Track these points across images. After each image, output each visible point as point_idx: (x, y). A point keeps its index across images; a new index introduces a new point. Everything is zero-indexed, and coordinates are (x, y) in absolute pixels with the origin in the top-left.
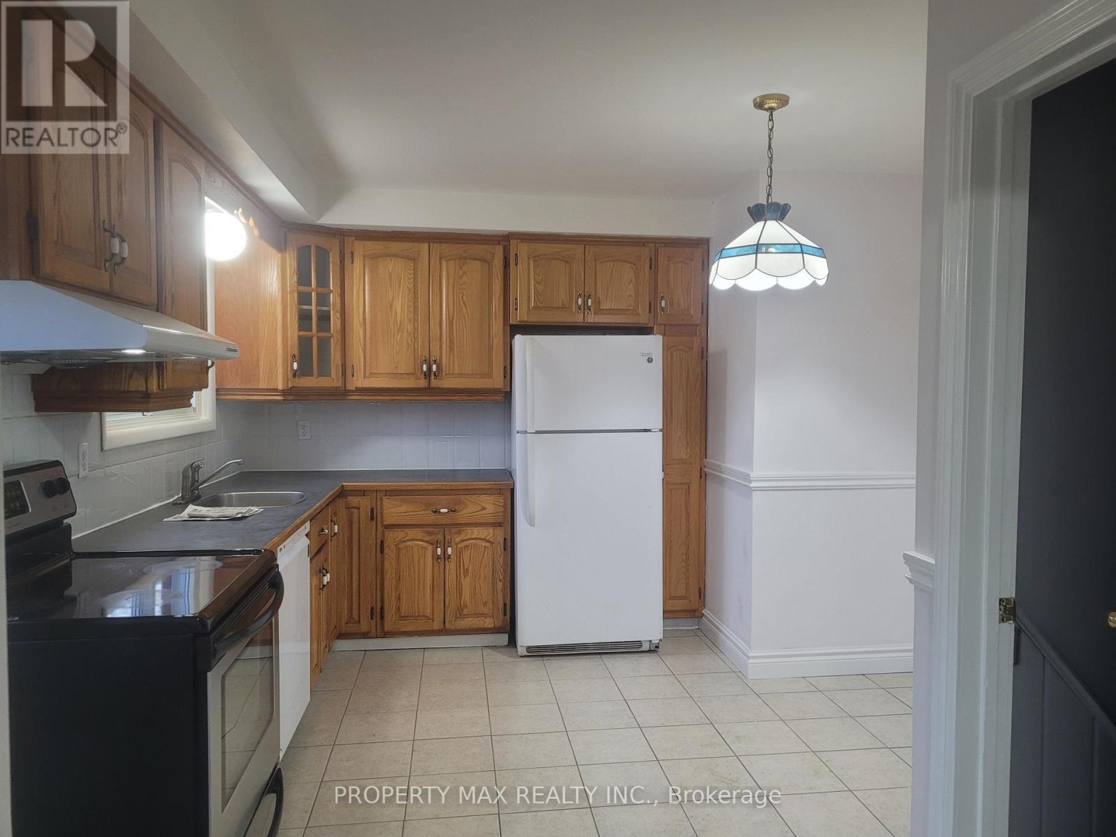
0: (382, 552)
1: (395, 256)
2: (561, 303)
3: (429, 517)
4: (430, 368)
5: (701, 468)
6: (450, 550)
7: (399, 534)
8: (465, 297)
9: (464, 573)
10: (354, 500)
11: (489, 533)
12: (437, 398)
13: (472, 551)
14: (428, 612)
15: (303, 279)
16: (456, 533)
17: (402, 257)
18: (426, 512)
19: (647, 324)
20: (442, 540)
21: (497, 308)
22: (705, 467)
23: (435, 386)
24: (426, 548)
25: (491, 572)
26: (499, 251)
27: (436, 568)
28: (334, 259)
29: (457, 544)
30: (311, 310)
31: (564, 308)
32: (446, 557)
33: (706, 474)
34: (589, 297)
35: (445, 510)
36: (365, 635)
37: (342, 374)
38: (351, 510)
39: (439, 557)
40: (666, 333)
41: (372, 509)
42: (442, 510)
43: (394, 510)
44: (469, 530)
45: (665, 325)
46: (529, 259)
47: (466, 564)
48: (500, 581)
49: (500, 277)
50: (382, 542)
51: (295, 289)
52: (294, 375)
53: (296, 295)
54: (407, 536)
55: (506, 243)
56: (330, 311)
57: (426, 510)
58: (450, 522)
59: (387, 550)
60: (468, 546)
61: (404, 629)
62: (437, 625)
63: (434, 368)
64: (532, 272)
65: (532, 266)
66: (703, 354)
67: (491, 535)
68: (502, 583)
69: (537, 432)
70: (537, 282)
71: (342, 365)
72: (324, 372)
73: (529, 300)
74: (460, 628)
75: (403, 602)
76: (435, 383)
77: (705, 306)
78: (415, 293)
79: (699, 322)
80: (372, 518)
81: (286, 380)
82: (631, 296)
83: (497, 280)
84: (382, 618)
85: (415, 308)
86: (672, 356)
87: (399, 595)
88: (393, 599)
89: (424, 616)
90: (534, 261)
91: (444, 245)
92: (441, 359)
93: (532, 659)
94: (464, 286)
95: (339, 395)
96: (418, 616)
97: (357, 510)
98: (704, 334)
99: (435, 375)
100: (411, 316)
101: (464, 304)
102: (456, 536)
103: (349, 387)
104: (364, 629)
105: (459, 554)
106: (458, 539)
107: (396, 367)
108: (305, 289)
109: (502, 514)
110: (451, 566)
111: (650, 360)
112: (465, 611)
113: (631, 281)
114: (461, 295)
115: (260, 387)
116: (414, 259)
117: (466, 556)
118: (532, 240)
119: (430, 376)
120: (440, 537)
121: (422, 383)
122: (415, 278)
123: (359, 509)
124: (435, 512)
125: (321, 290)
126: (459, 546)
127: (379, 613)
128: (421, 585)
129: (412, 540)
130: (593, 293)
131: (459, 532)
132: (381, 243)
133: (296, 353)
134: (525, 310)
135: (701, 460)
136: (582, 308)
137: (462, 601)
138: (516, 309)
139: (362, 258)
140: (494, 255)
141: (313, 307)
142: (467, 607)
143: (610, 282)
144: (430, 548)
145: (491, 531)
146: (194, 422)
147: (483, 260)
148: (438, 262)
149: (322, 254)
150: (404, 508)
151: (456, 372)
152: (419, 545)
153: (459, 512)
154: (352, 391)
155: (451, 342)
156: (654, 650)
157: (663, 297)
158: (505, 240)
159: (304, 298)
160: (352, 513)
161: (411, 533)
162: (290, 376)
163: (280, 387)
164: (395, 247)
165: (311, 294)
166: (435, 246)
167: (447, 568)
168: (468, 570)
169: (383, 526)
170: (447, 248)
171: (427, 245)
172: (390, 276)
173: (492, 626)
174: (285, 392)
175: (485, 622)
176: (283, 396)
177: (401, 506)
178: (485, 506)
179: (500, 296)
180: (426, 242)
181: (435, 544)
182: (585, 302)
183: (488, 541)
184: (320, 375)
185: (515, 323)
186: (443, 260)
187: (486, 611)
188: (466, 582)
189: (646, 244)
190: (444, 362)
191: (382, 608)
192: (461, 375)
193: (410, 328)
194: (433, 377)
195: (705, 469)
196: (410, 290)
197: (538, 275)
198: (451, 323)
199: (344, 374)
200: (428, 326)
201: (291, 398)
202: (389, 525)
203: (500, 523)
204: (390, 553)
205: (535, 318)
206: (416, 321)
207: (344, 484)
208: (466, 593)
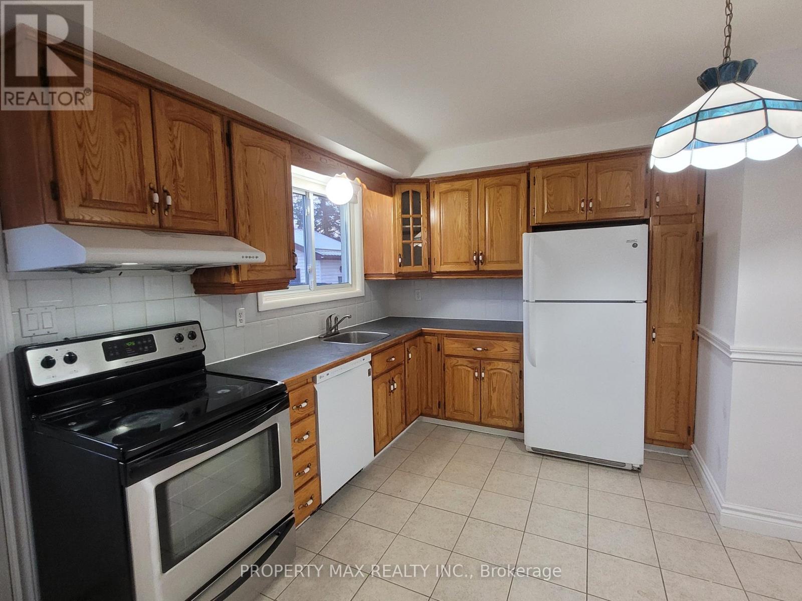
0: (444, 370)
1: (458, 190)
2: (568, 208)
3: (472, 353)
4: (478, 258)
5: (693, 332)
6: (483, 374)
7: (454, 361)
8: (500, 211)
9: (493, 390)
10: (428, 338)
11: (509, 367)
12: (483, 277)
13: (498, 377)
14: (471, 410)
15: (405, 210)
16: (487, 364)
17: (462, 190)
18: (470, 349)
19: (643, 217)
20: (479, 367)
21: (522, 216)
22: (698, 331)
23: (482, 269)
24: (469, 371)
25: (511, 392)
26: (524, 177)
27: (476, 384)
28: (423, 197)
29: (488, 371)
30: (410, 228)
31: (569, 211)
32: (482, 379)
33: (698, 337)
34: (591, 200)
35: (481, 349)
36: (436, 417)
37: (429, 264)
38: (427, 344)
39: (477, 378)
40: (661, 223)
41: (439, 345)
42: (478, 349)
43: (451, 346)
44: (496, 362)
45: (660, 216)
46: (543, 179)
47: (494, 384)
48: (517, 398)
49: (525, 194)
50: (444, 364)
51: (400, 217)
52: (400, 266)
53: (400, 220)
54: (458, 362)
55: (528, 171)
56: (421, 228)
57: (469, 348)
58: (484, 356)
59: (446, 370)
60: (495, 373)
61: (456, 418)
62: (476, 419)
63: (481, 258)
64: (545, 188)
65: (545, 184)
66: (699, 237)
67: (511, 368)
68: (518, 400)
69: (537, 301)
70: (550, 195)
71: (429, 258)
72: (418, 262)
73: (543, 209)
74: (490, 424)
75: (456, 402)
76: (482, 267)
77: (702, 198)
78: (470, 212)
79: (693, 211)
80: (439, 350)
81: (396, 269)
82: (628, 196)
83: (522, 197)
84: (445, 408)
85: (470, 221)
86: (666, 240)
87: (454, 397)
88: (451, 399)
89: (468, 412)
90: (547, 180)
91: (488, 179)
92: (485, 252)
93: (536, 455)
94: (500, 204)
95: (428, 276)
96: (465, 411)
97: (430, 344)
98: (700, 221)
99: (481, 262)
100: (467, 226)
101: (500, 215)
102: (488, 366)
103: (434, 271)
104: (435, 413)
105: (490, 378)
106: (489, 368)
107: (459, 259)
108: (405, 216)
109: (518, 355)
110: (485, 385)
111: (635, 245)
112: (494, 414)
113: (628, 184)
114: (498, 210)
115: (384, 273)
116: (468, 191)
117: (494, 378)
118: (544, 166)
119: (479, 263)
120: (478, 365)
121: (474, 268)
122: (469, 202)
123: (431, 343)
124: (474, 349)
125: (416, 216)
126: (490, 372)
127: (442, 405)
128: (467, 393)
129: (461, 365)
130: (594, 198)
131: (490, 364)
132: (449, 183)
133: (401, 253)
134: (540, 215)
135: (693, 324)
136: (585, 209)
137: (492, 406)
138: (534, 215)
139: (439, 194)
140: (520, 180)
141: (411, 226)
142: (495, 412)
143: (609, 188)
144: (472, 371)
145: (511, 365)
146: (354, 291)
147: (513, 185)
148: (483, 190)
149: (416, 194)
150: (456, 345)
151: (495, 260)
152: (465, 369)
153: (490, 350)
154: (435, 274)
155: (492, 241)
156: (636, 471)
157: (657, 194)
158: (526, 169)
159: (405, 222)
160: (427, 345)
161: (461, 361)
162: (398, 266)
163: (393, 273)
164: (458, 184)
165: (409, 218)
166: (481, 180)
167: (482, 385)
168: (495, 388)
169: (445, 355)
170: (488, 181)
171: (476, 180)
172: (455, 202)
173: (511, 426)
174: (397, 275)
175: (507, 423)
176: (396, 277)
177: (454, 344)
178: (507, 348)
179: (524, 207)
180: (475, 178)
181: (474, 369)
182: (587, 205)
183: (508, 371)
184: (415, 265)
185: (534, 225)
186: (487, 189)
187: (507, 416)
188: (494, 396)
189: (643, 154)
190: (487, 255)
191: (445, 403)
192: (498, 262)
193: (467, 234)
194: (480, 264)
195: (697, 333)
196: (466, 210)
197: (551, 190)
198: (491, 228)
199: (430, 263)
200: (477, 231)
201: (400, 278)
202: (447, 355)
203: (517, 361)
204: (449, 372)
205: (548, 221)
206: (470, 229)
207: (423, 328)
208: (495, 403)
